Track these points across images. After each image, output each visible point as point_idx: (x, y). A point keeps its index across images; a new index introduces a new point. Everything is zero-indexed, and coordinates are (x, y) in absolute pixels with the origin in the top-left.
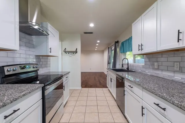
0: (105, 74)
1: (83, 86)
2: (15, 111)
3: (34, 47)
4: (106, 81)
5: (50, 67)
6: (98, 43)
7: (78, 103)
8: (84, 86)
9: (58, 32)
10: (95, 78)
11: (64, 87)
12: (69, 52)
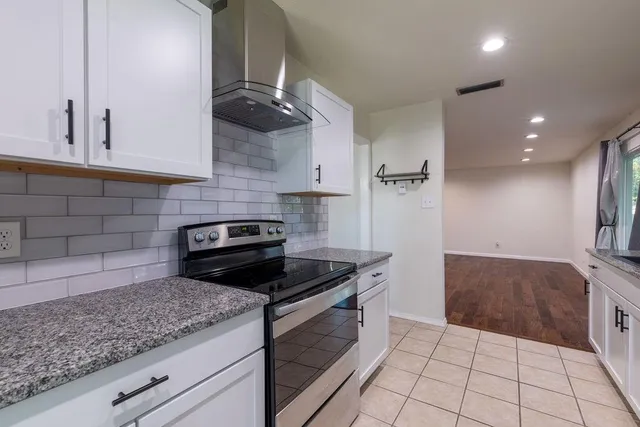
0: (580, 276)
1: (454, 314)
2: (155, 382)
3: (272, 166)
4: (587, 314)
5: (326, 230)
6: (535, 128)
7: (423, 385)
8: (462, 316)
9: (351, 108)
10: (517, 287)
11: (362, 310)
12: (396, 178)
